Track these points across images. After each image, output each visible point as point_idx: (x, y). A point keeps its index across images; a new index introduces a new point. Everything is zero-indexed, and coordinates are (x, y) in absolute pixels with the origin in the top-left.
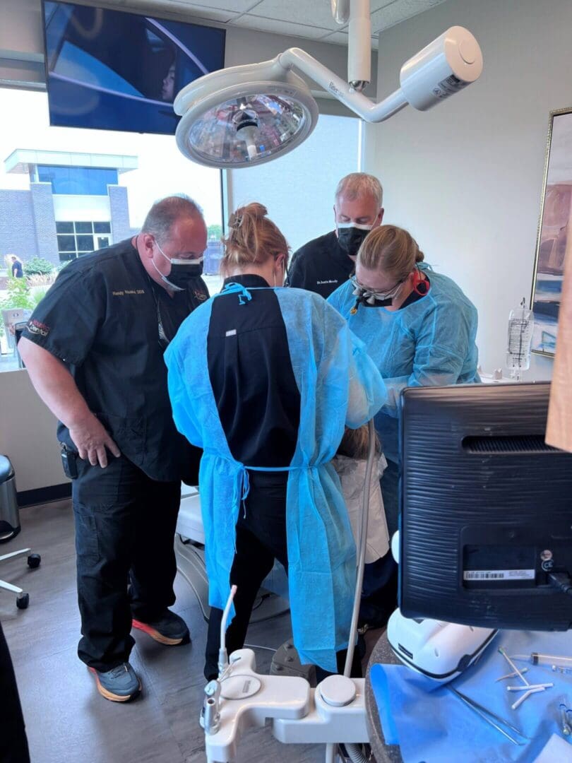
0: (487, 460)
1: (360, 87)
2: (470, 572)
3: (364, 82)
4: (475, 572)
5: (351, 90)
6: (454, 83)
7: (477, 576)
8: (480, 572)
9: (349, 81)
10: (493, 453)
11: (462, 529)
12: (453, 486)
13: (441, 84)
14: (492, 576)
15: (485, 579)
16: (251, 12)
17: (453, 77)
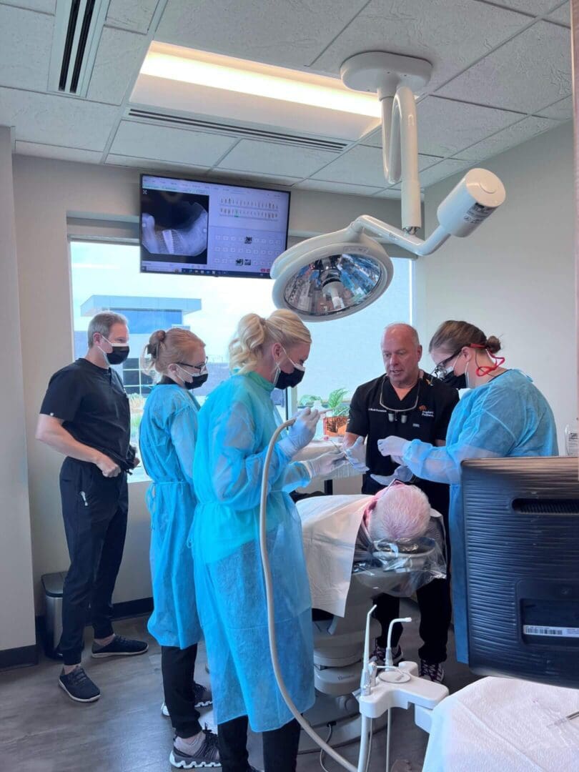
0: (534, 520)
1: (412, 231)
2: (530, 627)
3: (415, 228)
4: (534, 627)
5: (405, 234)
6: (480, 209)
7: (536, 631)
8: (539, 628)
9: (403, 227)
10: (540, 514)
11: (518, 584)
12: (507, 543)
13: (469, 212)
14: (551, 632)
15: (544, 634)
16: (312, 177)
17: (477, 204)
